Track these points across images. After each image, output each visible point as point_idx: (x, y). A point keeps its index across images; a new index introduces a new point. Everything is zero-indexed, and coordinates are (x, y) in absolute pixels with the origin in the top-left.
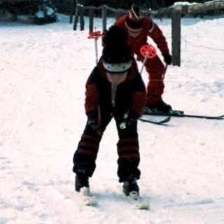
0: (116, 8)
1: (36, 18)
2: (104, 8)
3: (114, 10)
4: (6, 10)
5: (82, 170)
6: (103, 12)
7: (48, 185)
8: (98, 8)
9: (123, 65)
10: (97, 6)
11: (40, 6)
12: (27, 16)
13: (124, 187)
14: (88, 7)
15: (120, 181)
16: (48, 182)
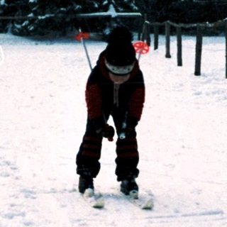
0: (177, 23)
1: (104, 35)
2: (168, 23)
3: (175, 25)
4: (74, 27)
5: (88, 172)
6: (166, 29)
7: (49, 193)
8: (162, 24)
9: (127, 67)
10: (162, 22)
11: (108, 24)
12: (95, 34)
13: (122, 186)
14: (153, 24)
15: (119, 180)
16: (49, 190)
